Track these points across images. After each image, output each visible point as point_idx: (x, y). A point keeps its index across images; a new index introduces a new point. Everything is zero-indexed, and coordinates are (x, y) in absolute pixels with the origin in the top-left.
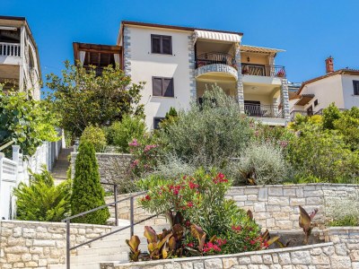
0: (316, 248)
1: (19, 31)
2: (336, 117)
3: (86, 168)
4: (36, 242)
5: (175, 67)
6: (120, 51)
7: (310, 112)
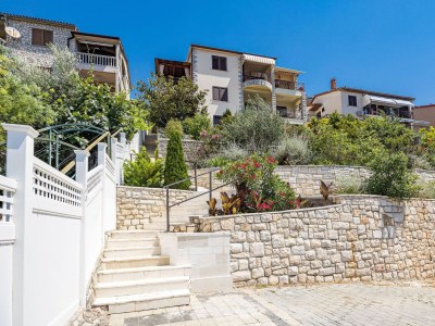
0: (332, 208)
1: (114, 48)
2: (338, 120)
3: (175, 150)
4: (142, 201)
5: (228, 80)
6: (189, 66)
7: (319, 116)
